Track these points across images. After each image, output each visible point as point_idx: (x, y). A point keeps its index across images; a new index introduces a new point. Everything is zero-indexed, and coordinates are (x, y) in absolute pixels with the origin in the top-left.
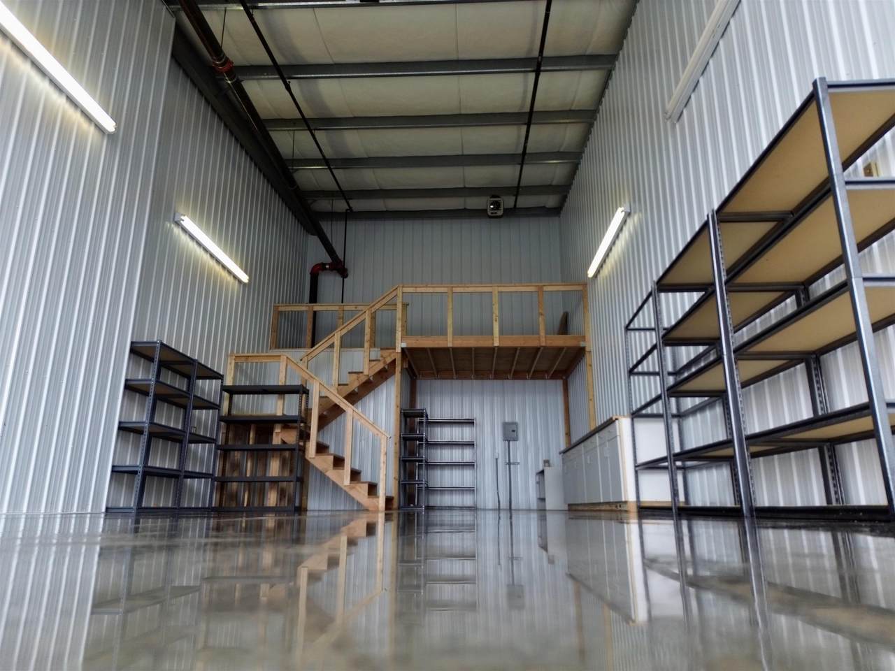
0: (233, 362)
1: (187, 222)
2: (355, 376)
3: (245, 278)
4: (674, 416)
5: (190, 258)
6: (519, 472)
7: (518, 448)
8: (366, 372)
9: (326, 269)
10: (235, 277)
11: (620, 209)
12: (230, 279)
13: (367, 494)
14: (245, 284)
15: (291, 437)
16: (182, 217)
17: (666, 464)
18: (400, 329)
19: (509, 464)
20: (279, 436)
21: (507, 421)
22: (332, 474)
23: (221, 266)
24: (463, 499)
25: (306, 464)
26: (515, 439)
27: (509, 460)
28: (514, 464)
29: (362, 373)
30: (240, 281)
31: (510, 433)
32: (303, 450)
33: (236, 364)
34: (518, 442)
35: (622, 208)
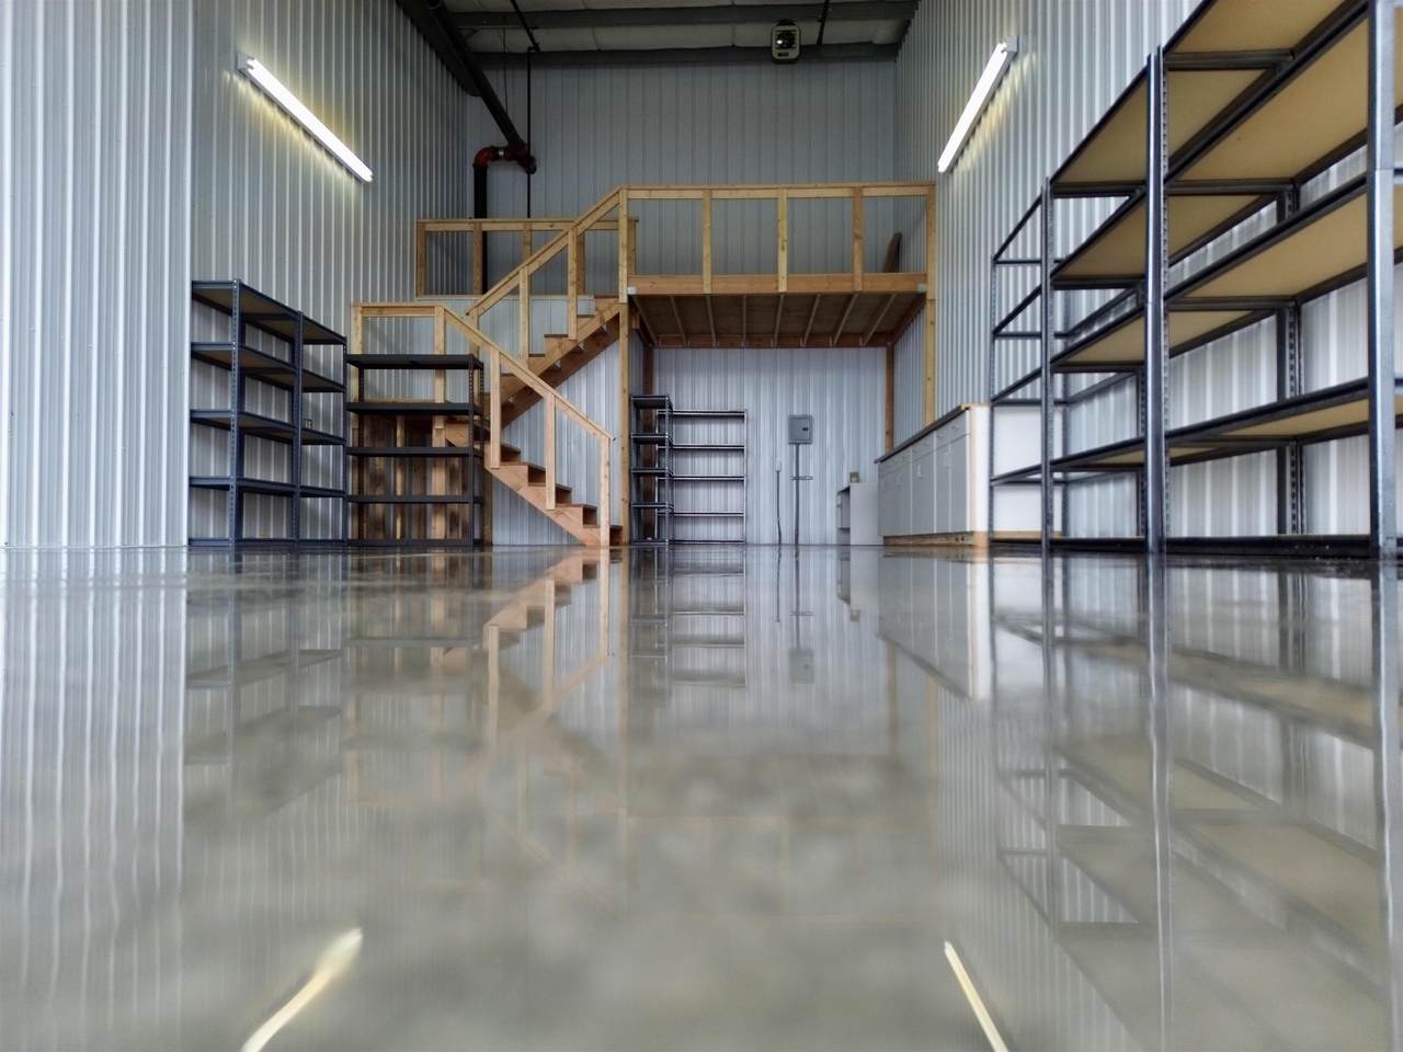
0: (360, 316)
1: (259, 71)
2: (555, 342)
3: (366, 174)
4: (1058, 403)
5: (271, 133)
6: (811, 490)
7: (811, 456)
8: (572, 336)
9: (497, 158)
10: (349, 172)
11: (1000, 47)
12: (341, 175)
13: (581, 522)
14: (366, 184)
15: (461, 437)
16: (250, 62)
17: (1038, 476)
18: (625, 263)
19: (797, 478)
20: (442, 435)
21: (795, 413)
22: (527, 492)
23: (324, 152)
24: (726, 529)
25: (486, 477)
26: (808, 442)
27: (797, 473)
28: (804, 478)
29: (566, 336)
30: (358, 179)
31: (800, 431)
32: (480, 456)
33: (365, 319)
34: (811, 446)
35: (1004, 45)
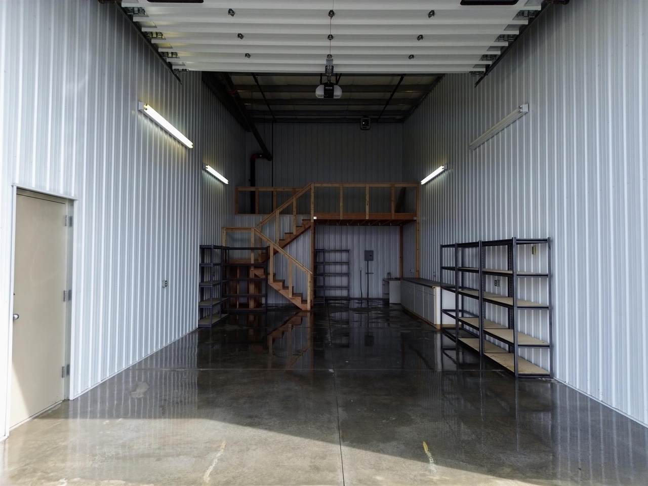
0: (225, 231)
1: (210, 169)
2: (288, 235)
6: (373, 278)
7: (373, 265)
8: (294, 234)
9: (259, 157)
11: (442, 167)
13: (301, 302)
15: (260, 273)
16: (207, 167)
18: (313, 209)
19: (368, 273)
20: (253, 272)
21: (367, 249)
22: (282, 292)
24: (342, 294)
25: (267, 285)
26: (372, 260)
27: (368, 271)
28: (370, 273)
29: (292, 233)
31: (369, 256)
32: (266, 280)
34: (373, 262)
35: (443, 167)
